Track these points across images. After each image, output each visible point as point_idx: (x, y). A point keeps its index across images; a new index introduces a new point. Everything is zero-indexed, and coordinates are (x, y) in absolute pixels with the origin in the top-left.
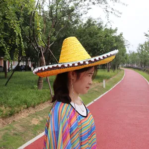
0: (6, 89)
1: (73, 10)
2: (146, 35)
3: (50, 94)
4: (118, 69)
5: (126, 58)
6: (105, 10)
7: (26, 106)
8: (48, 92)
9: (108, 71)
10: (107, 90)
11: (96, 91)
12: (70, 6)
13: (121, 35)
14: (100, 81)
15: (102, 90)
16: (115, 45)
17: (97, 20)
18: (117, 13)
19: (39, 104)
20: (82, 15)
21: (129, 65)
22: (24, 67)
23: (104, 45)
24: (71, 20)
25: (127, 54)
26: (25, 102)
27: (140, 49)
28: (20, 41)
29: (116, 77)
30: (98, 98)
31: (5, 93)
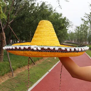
2: (83, 20)
3: (10, 66)
8: (8, 65)
13: (65, 18)
27: (77, 29)
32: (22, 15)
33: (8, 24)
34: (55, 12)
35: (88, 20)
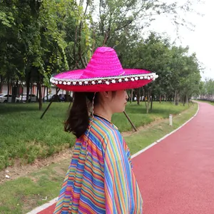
0: (43, 123)
1: (130, 21)
4: (189, 102)
5: (200, 88)
6: (173, 21)
7: (68, 145)
9: (177, 104)
10: (175, 129)
11: (160, 129)
12: (127, 16)
13: (194, 55)
14: (165, 116)
15: (168, 128)
16: (186, 68)
17: (162, 36)
18: (189, 26)
20: (142, 27)
21: (205, 97)
22: (63, 96)
23: (171, 68)
24: (128, 35)
25: (201, 83)
26: (68, 140)
28: (63, 60)
29: (186, 112)
30: (162, 139)
31: (41, 128)
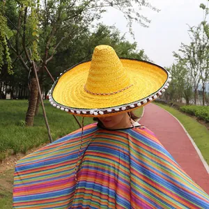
1: (80, 11)
2: (176, 55)
6: (126, 15)
7: (12, 151)
12: (76, 5)
13: (142, 52)
19: (31, 148)
20: (93, 19)
26: (11, 145)
32: (66, 48)
33: (44, 64)
34: (123, 41)
35: (187, 57)
